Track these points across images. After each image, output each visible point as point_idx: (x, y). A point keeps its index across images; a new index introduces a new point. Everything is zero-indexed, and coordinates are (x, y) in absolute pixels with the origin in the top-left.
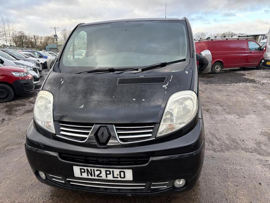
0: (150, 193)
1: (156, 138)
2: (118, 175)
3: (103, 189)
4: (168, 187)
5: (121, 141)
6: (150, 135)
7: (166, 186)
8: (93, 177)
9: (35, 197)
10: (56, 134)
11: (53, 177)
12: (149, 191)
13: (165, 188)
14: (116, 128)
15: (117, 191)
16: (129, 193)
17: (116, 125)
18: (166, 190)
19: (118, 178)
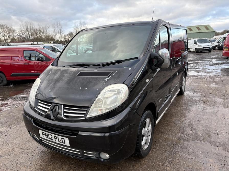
0: (84, 158)
1: (86, 118)
2: (61, 140)
3: (58, 149)
4: (95, 156)
5: (64, 117)
6: (83, 115)
7: (94, 156)
8: (49, 139)
9: (31, 147)
10: (34, 107)
11: (35, 136)
12: (84, 157)
13: (94, 157)
14: (63, 108)
15: (66, 153)
16: (72, 155)
17: (64, 105)
18: (94, 159)
19: (61, 142)
